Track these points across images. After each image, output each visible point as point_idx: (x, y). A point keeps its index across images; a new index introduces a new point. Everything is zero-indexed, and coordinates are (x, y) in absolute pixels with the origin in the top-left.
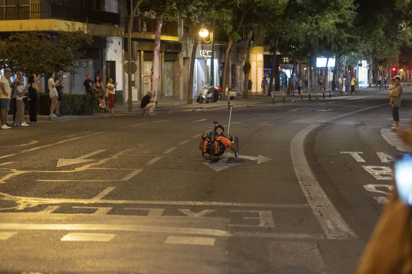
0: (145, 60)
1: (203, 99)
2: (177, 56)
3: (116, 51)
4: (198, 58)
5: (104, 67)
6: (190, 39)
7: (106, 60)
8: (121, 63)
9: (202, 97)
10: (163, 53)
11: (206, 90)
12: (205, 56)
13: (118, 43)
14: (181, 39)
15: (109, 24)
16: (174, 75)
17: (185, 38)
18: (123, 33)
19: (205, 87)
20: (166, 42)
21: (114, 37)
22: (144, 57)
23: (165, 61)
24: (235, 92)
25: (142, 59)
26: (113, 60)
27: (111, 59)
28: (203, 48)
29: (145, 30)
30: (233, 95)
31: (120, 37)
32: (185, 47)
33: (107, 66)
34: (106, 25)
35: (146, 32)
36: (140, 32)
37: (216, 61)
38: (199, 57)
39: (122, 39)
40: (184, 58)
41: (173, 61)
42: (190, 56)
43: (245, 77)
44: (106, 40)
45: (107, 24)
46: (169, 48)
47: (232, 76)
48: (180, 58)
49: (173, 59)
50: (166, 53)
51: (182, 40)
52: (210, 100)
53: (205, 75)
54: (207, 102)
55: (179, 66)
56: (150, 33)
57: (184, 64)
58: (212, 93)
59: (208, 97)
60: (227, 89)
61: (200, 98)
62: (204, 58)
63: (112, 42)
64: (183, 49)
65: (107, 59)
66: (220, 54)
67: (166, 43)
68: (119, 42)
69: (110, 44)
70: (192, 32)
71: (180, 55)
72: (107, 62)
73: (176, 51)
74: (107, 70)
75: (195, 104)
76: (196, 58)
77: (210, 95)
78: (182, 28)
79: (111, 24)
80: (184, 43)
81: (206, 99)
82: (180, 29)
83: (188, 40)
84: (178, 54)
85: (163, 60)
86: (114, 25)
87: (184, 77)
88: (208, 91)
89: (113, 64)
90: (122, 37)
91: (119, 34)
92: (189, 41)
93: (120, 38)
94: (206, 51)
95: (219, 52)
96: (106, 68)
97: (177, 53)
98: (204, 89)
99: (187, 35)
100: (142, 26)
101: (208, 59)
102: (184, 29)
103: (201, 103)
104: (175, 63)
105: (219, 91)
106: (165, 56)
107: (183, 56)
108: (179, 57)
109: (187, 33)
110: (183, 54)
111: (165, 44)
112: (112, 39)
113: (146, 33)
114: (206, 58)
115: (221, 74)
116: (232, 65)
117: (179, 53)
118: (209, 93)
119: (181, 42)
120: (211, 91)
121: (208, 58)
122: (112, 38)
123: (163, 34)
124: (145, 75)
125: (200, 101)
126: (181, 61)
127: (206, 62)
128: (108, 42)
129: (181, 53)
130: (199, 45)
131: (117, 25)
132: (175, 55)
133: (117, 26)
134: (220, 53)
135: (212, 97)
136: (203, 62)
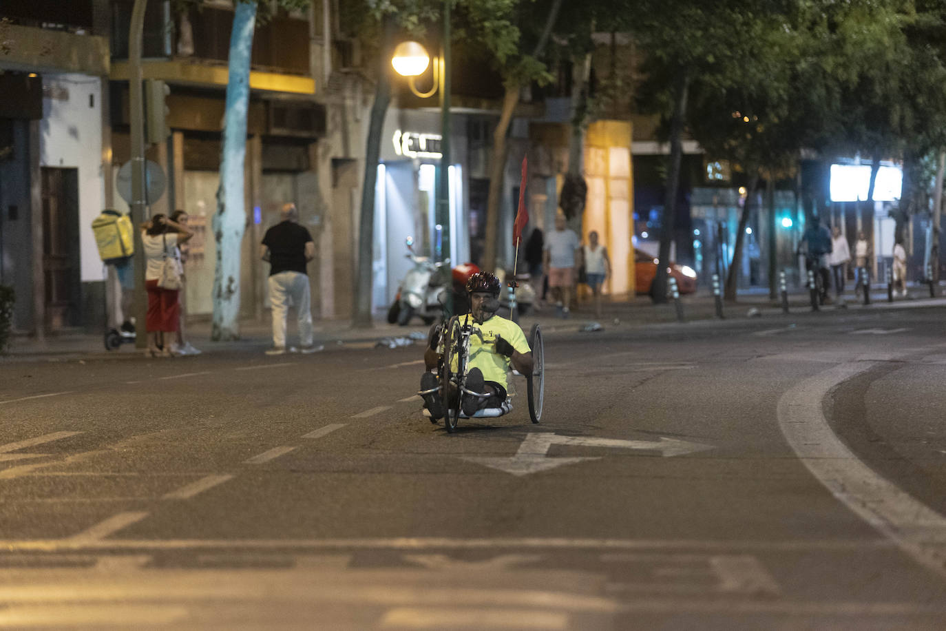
0: (190, 167)
1: (412, 311)
2: (306, 151)
3: (74, 132)
4: (387, 164)
5: (37, 191)
6: (354, 90)
7: (41, 164)
8: (100, 175)
9: (407, 304)
10: (257, 142)
11: (422, 273)
12: (413, 155)
13: (87, 101)
14: (324, 89)
15: (52, 25)
17: (334, 85)
18: (107, 61)
19: (419, 265)
20: (265, 97)
21: (72, 77)
22: (186, 156)
23: (266, 171)
25: (178, 161)
26: (69, 163)
27: (61, 161)
28: (404, 125)
29: (189, 50)
31: (93, 78)
32: (338, 119)
33: (45, 187)
34: (40, 26)
35: (191, 55)
36: (170, 58)
37: (455, 175)
38: (392, 159)
39: (103, 86)
40: (336, 163)
41: (294, 172)
42: (358, 151)
44: (42, 90)
45: (44, 25)
46: (280, 123)
48: (320, 161)
49: (294, 165)
50: (268, 141)
51: (327, 91)
52: (439, 313)
53: (416, 226)
55: (315, 190)
56: (208, 61)
57: (335, 184)
58: (446, 288)
59: (430, 301)
61: (402, 305)
62: (409, 160)
63: (64, 96)
64: (330, 126)
65: (45, 161)
66: (469, 147)
67: (267, 102)
68: (92, 97)
69: (55, 102)
70: (363, 60)
71: (320, 150)
72: (47, 170)
73: (304, 134)
74: (46, 203)
75: (383, 330)
76: (382, 163)
77: (439, 295)
78: (327, 47)
79: (60, 26)
80: (333, 105)
81: (423, 312)
82: (318, 48)
83: (348, 93)
84: (311, 147)
85: (257, 166)
86: (70, 29)
87: (336, 234)
88: (432, 278)
89: (68, 177)
90: (103, 76)
91: (90, 62)
92: (353, 98)
93: (94, 82)
94: (416, 135)
95: (464, 140)
96: (43, 194)
97: (306, 144)
98: (412, 271)
99: (346, 74)
100: (177, 36)
101: (423, 167)
102: (332, 52)
103: (404, 324)
104: (303, 179)
106: (264, 153)
107: (332, 155)
108: (316, 156)
109: (345, 66)
110: (332, 145)
111: (261, 106)
112: (62, 84)
113: (193, 62)
114: (417, 163)
116: (516, 190)
117: (314, 141)
118: (432, 286)
119: (323, 100)
120: (442, 279)
121: (423, 161)
122: (65, 80)
123: (259, 66)
125: (403, 315)
126: (324, 171)
127: (416, 175)
128: (49, 95)
129: (323, 141)
130: (392, 113)
131: (83, 28)
132: (300, 150)
133: (80, 32)
134: (469, 142)
135: (444, 303)
136: (407, 176)
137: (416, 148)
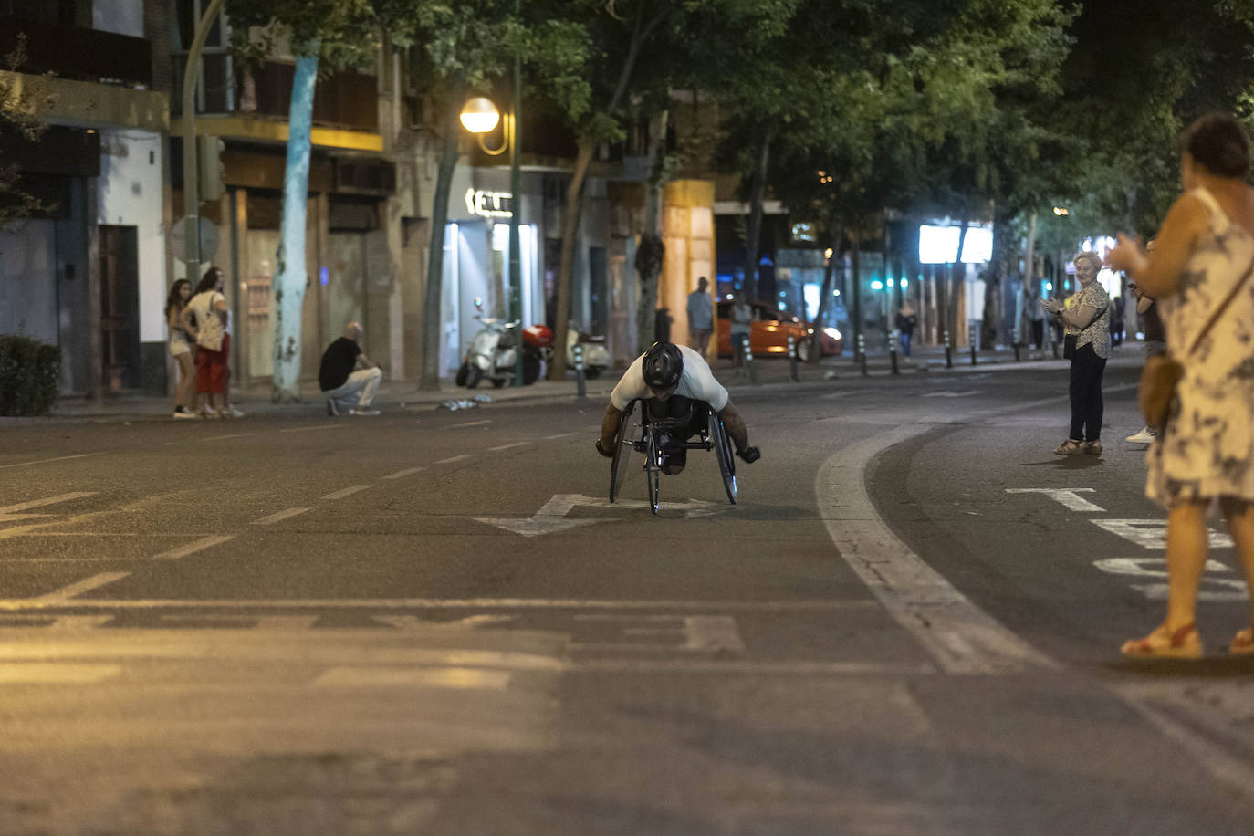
0: (253, 225)
1: (480, 373)
2: (376, 210)
3: (136, 189)
4: (457, 223)
5: (94, 249)
6: (426, 148)
7: (100, 222)
8: (161, 232)
9: (476, 366)
10: (323, 201)
11: (491, 335)
12: (487, 214)
13: (147, 158)
14: (393, 146)
15: (110, 80)
16: (365, 285)
17: (404, 143)
18: (166, 116)
19: (489, 326)
20: (332, 154)
21: (131, 133)
22: (250, 214)
23: (333, 230)
24: (606, 348)
25: (242, 220)
26: (127, 221)
27: (120, 219)
28: (477, 184)
29: (252, 106)
30: (596, 360)
31: (153, 135)
32: (409, 177)
33: (103, 245)
34: (98, 82)
35: (254, 112)
36: (233, 114)
37: (529, 236)
38: (465, 218)
39: (163, 142)
40: (406, 221)
41: (363, 231)
42: (427, 211)
43: (644, 291)
44: (100, 146)
45: (103, 80)
46: (348, 181)
47: (593, 291)
48: (389, 217)
49: (363, 225)
50: (335, 199)
51: (397, 148)
52: (509, 376)
53: (490, 287)
54: (498, 384)
55: (384, 249)
56: (271, 118)
57: (405, 245)
58: (517, 351)
59: (500, 363)
60: (572, 338)
61: (470, 368)
62: (483, 219)
63: (123, 152)
64: (399, 184)
65: (104, 219)
66: (545, 206)
67: (334, 160)
68: (152, 154)
69: (113, 159)
70: (434, 116)
71: (390, 209)
72: (106, 229)
73: (374, 192)
74: (104, 262)
76: (451, 223)
77: (508, 357)
78: (397, 103)
79: (118, 81)
80: (404, 163)
81: (492, 374)
82: (388, 104)
83: (419, 150)
84: (380, 205)
85: (324, 224)
86: (129, 84)
87: (406, 293)
88: (501, 340)
89: (127, 235)
90: (163, 132)
91: (150, 118)
92: (424, 156)
93: (155, 138)
94: (489, 194)
95: (539, 199)
96: (101, 252)
97: (376, 202)
98: (481, 333)
99: (417, 130)
100: (239, 92)
101: (497, 226)
102: (402, 108)
103: (473, 386)
104: (370, 237)
105: (543, 340)
106: (332, 211)
107: (401, 213)
108: (385, 215)
109: (415, 123)
110: (403, 203)
111: (328, 164)
112: (122, 140)
113: (256, 118)
114: (490, 222)
115: (549, 285)
116: (593, 251)
117: (383, 199)
118: (502, 347)
119: (393, 158)
120: (512, 340)
121: (497, 221)
122: (125, 137)
123: (322, 122)
124: (254, 282)
125: (471, 378)
126: (394, 231)
127: (489, 234)
128: (108, 152)
129: (392, 199)
130: (462, 169)
131: (142, 83)
132: (369, 208)
133: (140, 87)
134: (544, 201)
135: (515, 366)
136: (482, 235)
137: (489, 207)
